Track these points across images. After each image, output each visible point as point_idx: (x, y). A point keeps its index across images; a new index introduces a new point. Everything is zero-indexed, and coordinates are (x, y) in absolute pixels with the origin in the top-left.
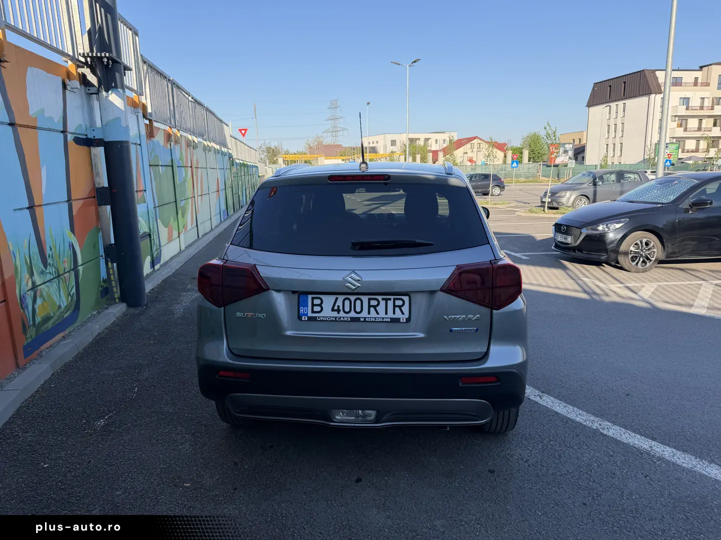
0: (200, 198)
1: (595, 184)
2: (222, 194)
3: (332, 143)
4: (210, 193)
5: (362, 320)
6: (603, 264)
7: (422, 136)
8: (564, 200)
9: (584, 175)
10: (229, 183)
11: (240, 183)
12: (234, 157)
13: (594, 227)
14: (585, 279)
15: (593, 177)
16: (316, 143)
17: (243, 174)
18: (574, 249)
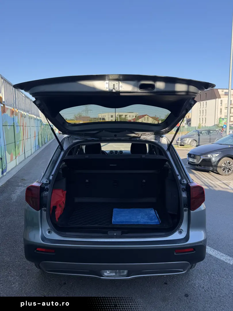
0: (26, 140)
1: (199, 135)
2: (37, 138)
3: (86, 116)
4: (31, 138)
6: (210, 172)
7: (124, 114)
8: (186, 142)
9: (194, 131)
10: (40, 133)
11: (45, 133)
12: (43, 121)
13: (206, 155)
14: (204, 179)
15: (198, 132)
16: (79, 116)
17: (46, 128)
18: (197, 165)
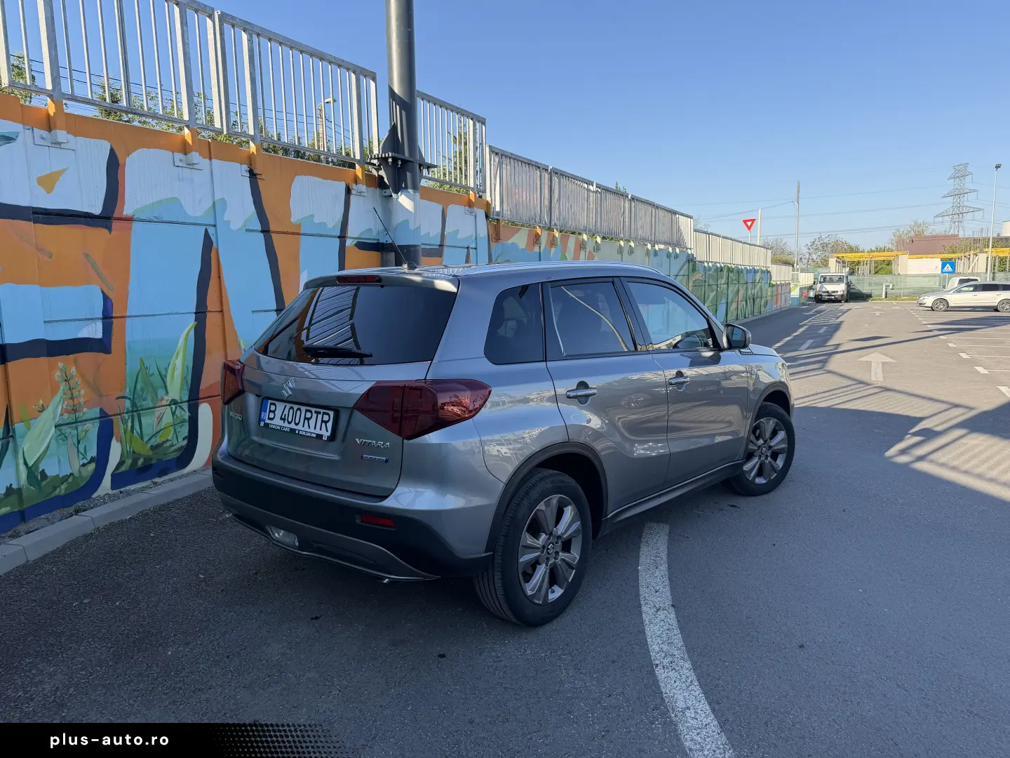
5: (297, 432)
12: (701, 259)
16: (914, 233)
